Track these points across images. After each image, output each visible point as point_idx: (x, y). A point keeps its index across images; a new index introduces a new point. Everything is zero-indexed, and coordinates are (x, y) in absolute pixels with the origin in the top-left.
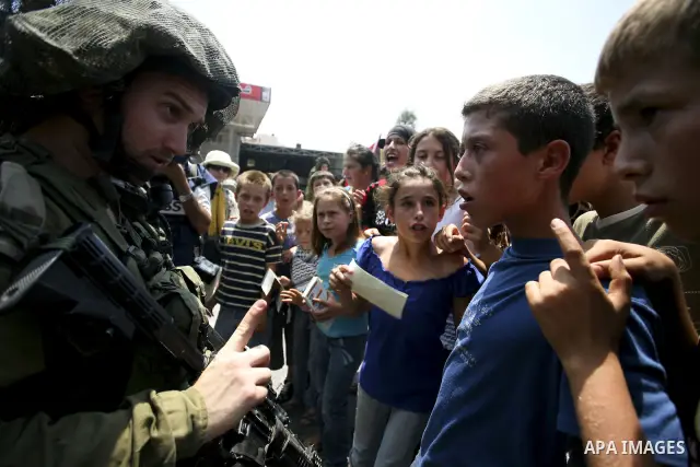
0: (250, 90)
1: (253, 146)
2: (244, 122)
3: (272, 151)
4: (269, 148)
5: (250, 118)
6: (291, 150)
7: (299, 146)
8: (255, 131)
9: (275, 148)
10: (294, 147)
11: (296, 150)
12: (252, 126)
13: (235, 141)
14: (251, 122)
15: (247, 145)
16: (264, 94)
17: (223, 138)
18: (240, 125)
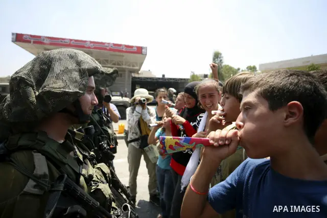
0: (136, 49)
1: (139, 78)
2: (133, 66)
3: (149, 80)
4: (148, 78)
5: (137, 64)
6: (159, 79)
7: (164, 76)
8: (139, 70)
9: (150, 78)
10: (161, 77)
11: (162, 79)
12: (137, 68)
13: (129, 76)
14: (137, 66)
15: (135, 78)
16: (143, 50)
17: (123, 75)
18: (131, 67)
